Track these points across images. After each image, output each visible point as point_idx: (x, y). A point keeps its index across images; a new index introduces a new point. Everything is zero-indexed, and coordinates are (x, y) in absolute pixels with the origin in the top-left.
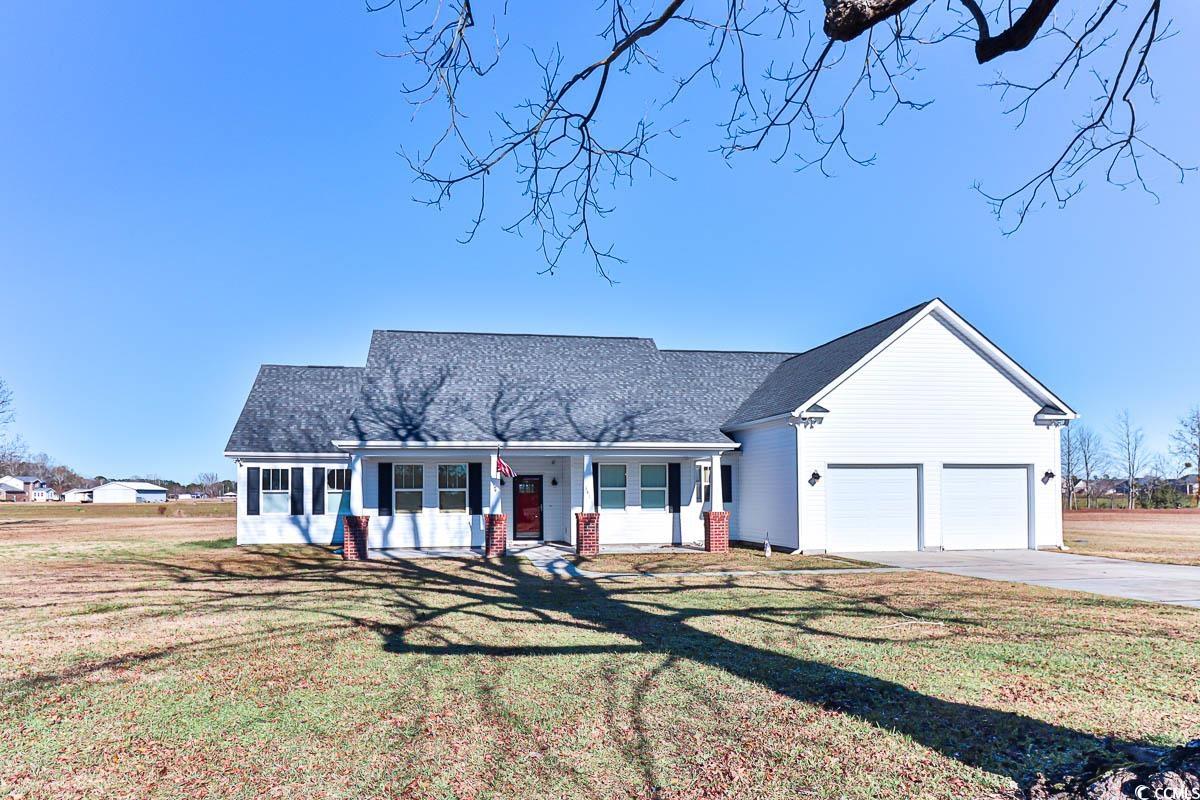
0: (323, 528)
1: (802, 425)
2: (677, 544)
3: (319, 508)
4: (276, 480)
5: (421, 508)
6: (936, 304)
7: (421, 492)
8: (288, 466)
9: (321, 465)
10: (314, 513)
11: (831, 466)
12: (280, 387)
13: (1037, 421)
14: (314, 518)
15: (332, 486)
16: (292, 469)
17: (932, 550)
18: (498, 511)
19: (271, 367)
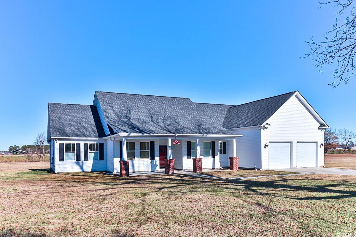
0: (88, 166)
1: (263, 129)
2: (214, 168)
3: (86, 158)
4: (70, 148)
5: (134, 157)
6: (297, 92)
7: (134, 152)
8: (75, 142)
9: (87, 142)
10: (84, 160)
11: (270, 142)
12: (60, 112)
13: (319, 129)
14: (85, 162)
15: (91, 150)
16: (76, 143)
17: (294, 168)
18: (171, 158)
19: (53, 104)
